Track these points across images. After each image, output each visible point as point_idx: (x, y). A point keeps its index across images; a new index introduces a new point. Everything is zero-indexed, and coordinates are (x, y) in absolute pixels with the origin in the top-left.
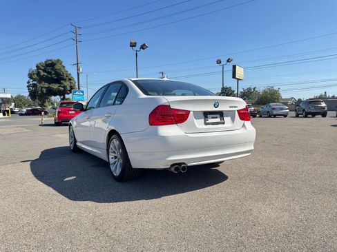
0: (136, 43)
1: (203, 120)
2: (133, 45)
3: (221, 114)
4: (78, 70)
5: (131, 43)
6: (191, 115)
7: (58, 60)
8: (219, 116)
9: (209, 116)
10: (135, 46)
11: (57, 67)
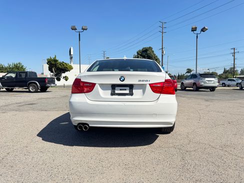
0: (196, 28)
1: (110, 92)
2: (194, 30)
3: (131, 87)
4: (163, 52)
5: (192, 28)
6: (97, 87)
7: (150, 47)
8: (128, 88)
9: (116, 88)
10: (196, 30)
11: (148, 52)
